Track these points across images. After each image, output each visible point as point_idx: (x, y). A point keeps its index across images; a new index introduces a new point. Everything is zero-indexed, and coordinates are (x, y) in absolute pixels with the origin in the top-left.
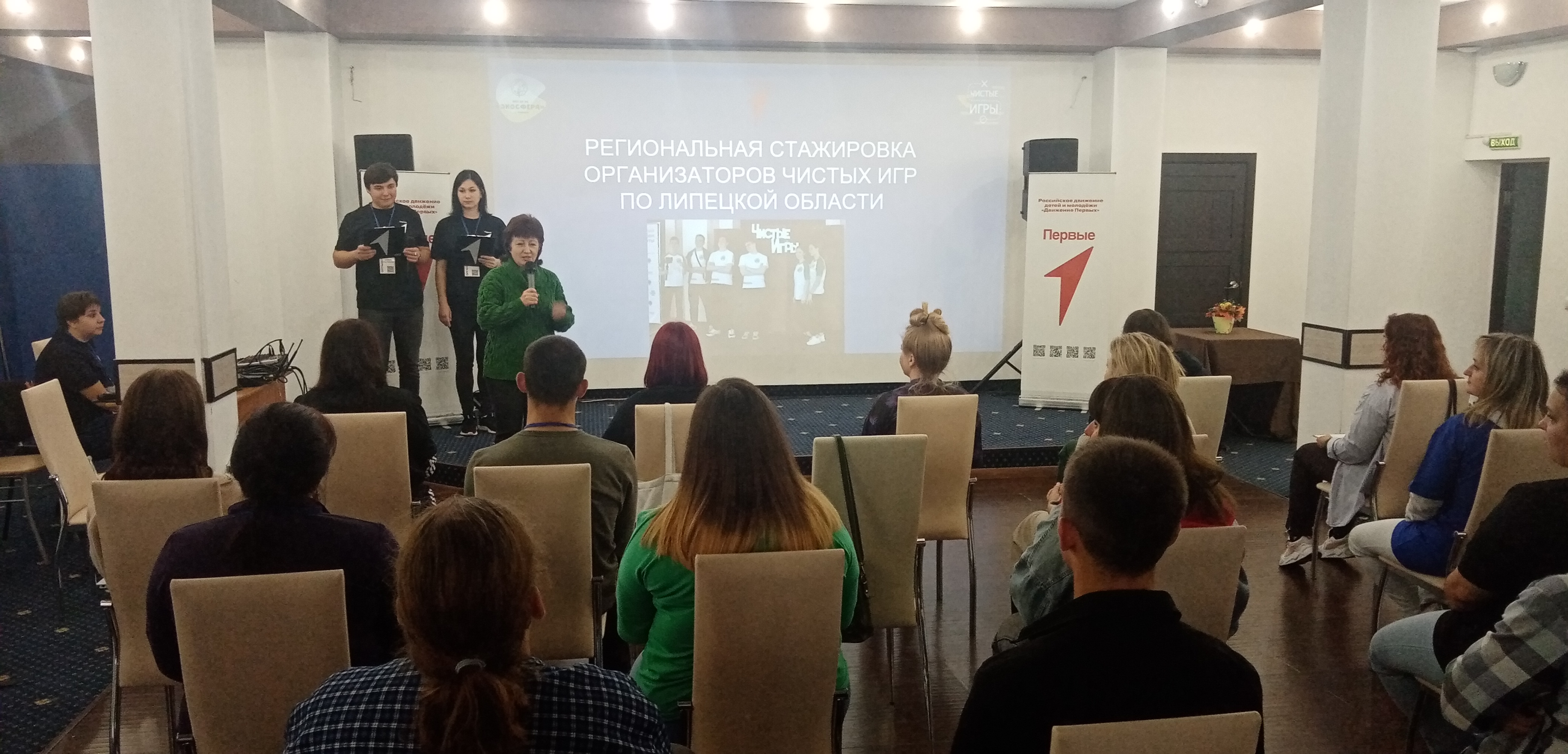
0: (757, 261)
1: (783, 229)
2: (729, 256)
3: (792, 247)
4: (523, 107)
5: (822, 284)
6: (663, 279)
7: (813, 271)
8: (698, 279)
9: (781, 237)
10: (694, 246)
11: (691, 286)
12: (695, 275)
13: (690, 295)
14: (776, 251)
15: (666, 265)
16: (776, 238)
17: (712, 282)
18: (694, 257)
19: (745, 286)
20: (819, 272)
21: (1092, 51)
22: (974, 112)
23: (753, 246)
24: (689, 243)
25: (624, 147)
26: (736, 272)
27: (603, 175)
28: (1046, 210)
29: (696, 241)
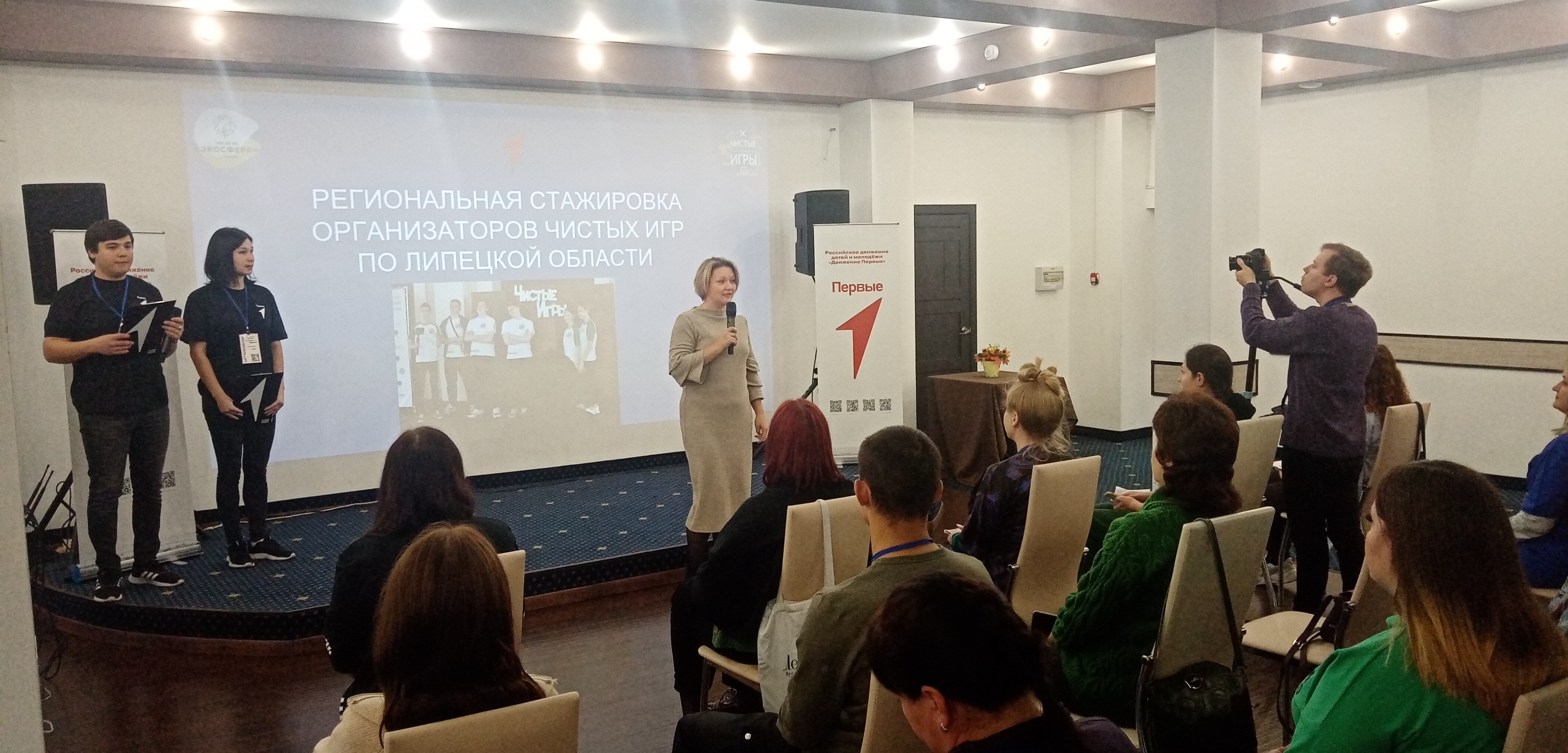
0: (522, 327)
1: (549, 290)
2: (490, 322)
3: (560, 310)
4: (230, 150)
5: (594, 350)
6: (414, 353)
7: (583, 335)
8: (456, 352)
9: (546, 299)
10: (448, 313)
11: (447, 359)
12: (451, 347)
13: (446, 371)
14: (542, 314)
15: (416, 336)
16: (541, 299)
17: (472, 354)
18: (449, 325)
19: (509, 357)
20: (590, 338)
21: (837, 103)
22: (735, 161)
23: (516, 311)
24: (442, 310)
25: (359, 198)
26: (498, 341)
27: (335, 231)
28: (833, 263)
29: (451, 306)
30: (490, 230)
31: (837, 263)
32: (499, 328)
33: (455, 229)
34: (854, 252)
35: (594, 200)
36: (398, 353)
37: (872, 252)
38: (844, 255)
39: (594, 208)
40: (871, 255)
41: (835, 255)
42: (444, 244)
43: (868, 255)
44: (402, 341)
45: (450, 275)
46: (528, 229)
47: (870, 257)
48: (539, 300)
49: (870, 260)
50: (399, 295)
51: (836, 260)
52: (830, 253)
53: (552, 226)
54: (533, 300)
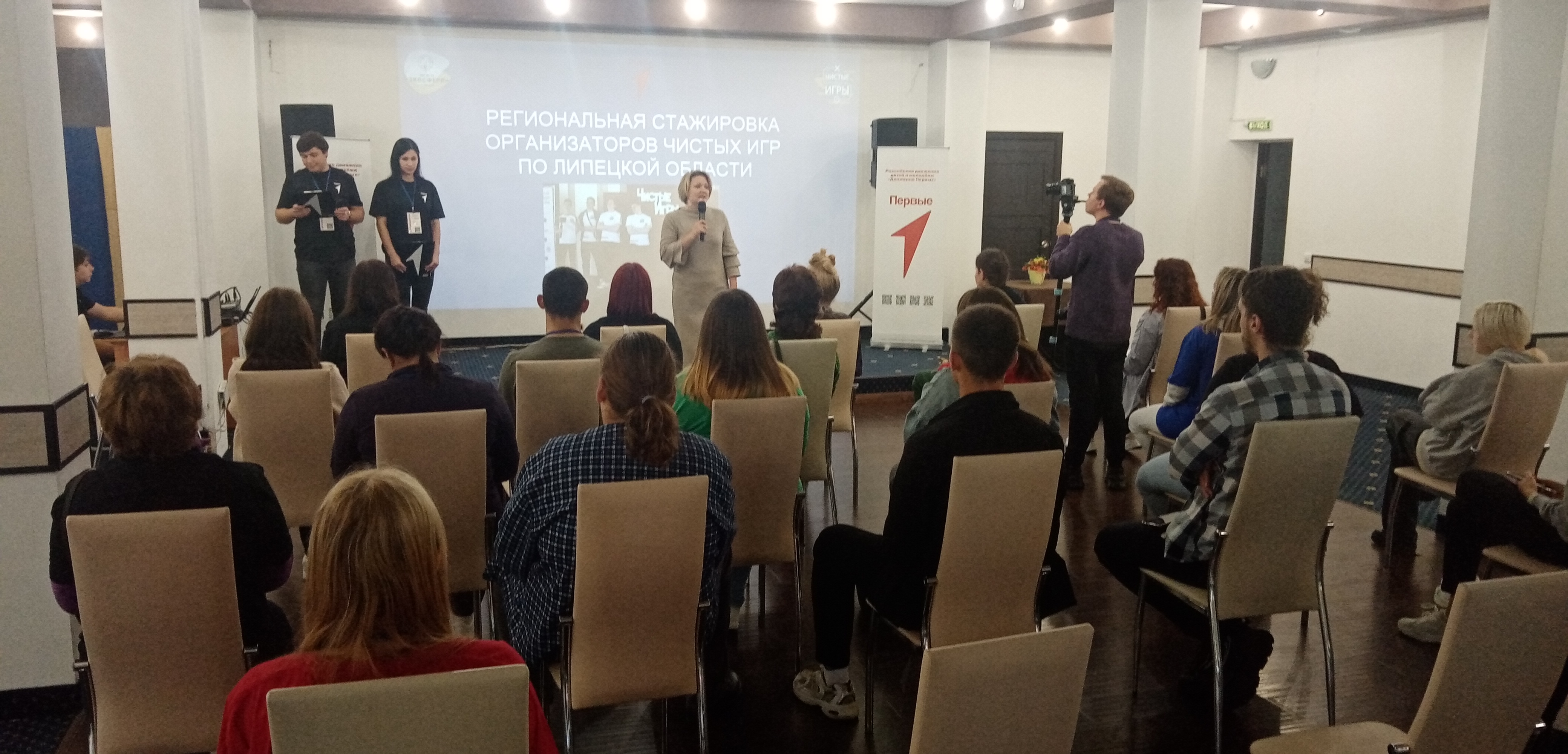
0: (642, 221)
1: (665, 193)
2: (617, 216)
4: (429, 80)
6: (558, 236)
8: (590, 237)
9: (663, 200)
10: (585, 208)
11: (583, 243)
12: (587, 234)
13: (582, 251)
14: (659, 213)
15: (560, 224)
16: (658, 201)
17: (602, 240)
18: (585, 217)
19: (631, 244)
21: (928, 42)
22: (829, 92)
23: (638, 208)
24: (581, 204)
26: (623, 231)
28: (892, 179)
29: (587, 202)
30: (620, 145)
32: (624, 220)
33: (593, 143)
34: (910, 171)
35: (705, 122)
36: (546, 235)
37: (925, 172)
38: (901, 173)
39: (704, 129)
40: (924, 174)
41: (894, 174)
42: (584, 154)
43: (922, 174)
44: (549, 226)
45: (588, 178)
46: (651, 144)
47: (923, 176)
48: (656, 200)
49: (923, 178)
50: (548, 191)
51: (894, 177)
53: (669, 143)
54: (652, 200)
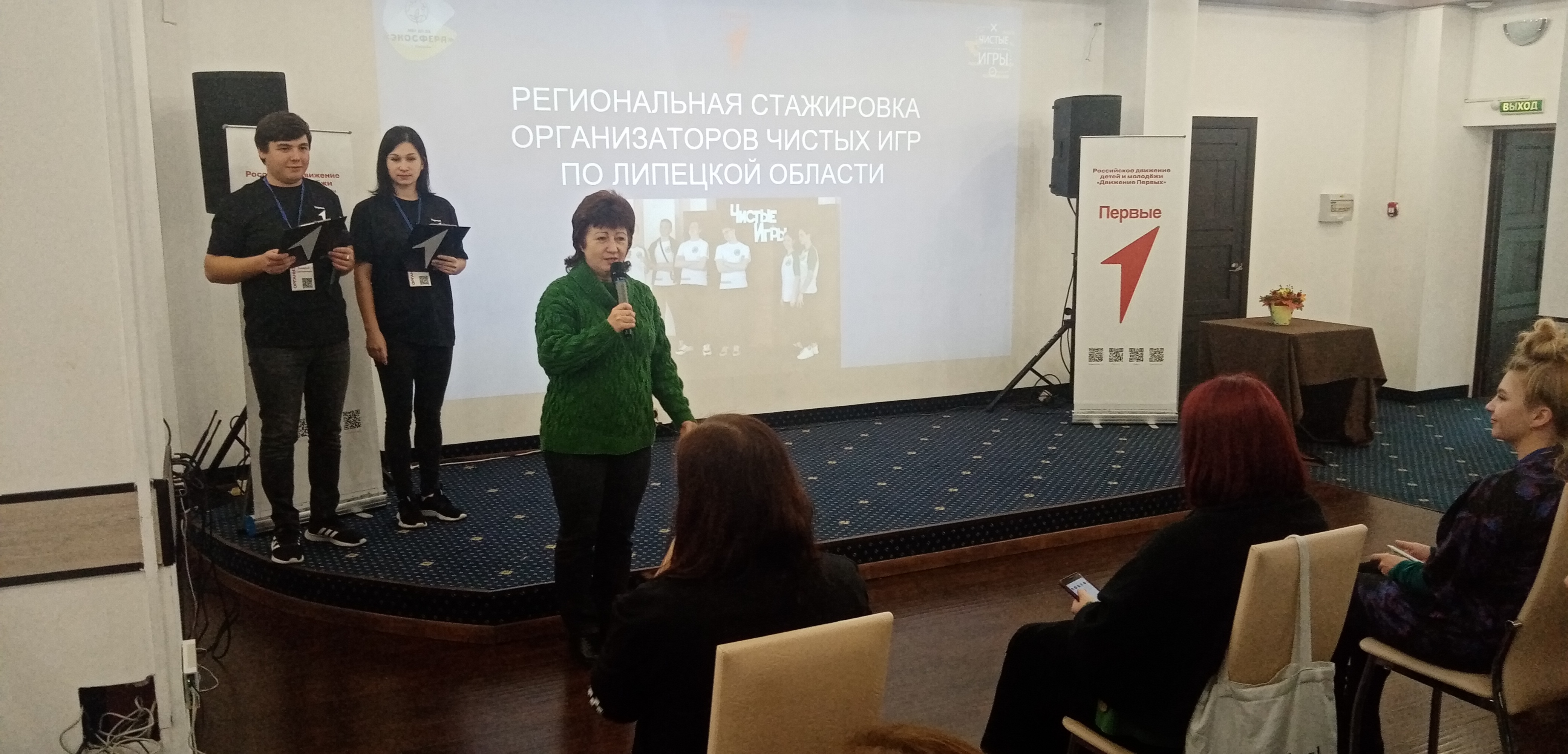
0: (737, 252)
2: (703, 247)
3: (778, 234)
4: (423, 39)
5: (814, 281)
7: (803, 263)
8: (664, 279)
9: (765, 221)
10: (658, 235)
12: (659, 274)
14: (760, 238)
17: (682, 282)
18: (658, 249)
19: (723, 286)
20: (811, 267)
22: (983, 61)
23: (731, 234)
24: (651, 230)
25: (563, 98)
26: (711, 268)
27: (537, 137)
28: (1102, 183)
29: (661, 226)
30: (706, 139)
31: (1107, 183)
32: (712, 251)
33: (668, 136)
34: (1128, 171)
35: (822, 106)
37: (1151, 171)
38: (1115, 174)
39: (821, 115)
40: (1149, 174)
41: (1105, 174)
42: (656, 154)
43: (1145, 174)
45: (661, 191)
46: (748, 139)
47: (1147, 177)
48: (757, 222)
49: (1147, 180)
51: (1106, 180)
52: (1099, 171)
53: (774, 136)
54: (750, 221)
